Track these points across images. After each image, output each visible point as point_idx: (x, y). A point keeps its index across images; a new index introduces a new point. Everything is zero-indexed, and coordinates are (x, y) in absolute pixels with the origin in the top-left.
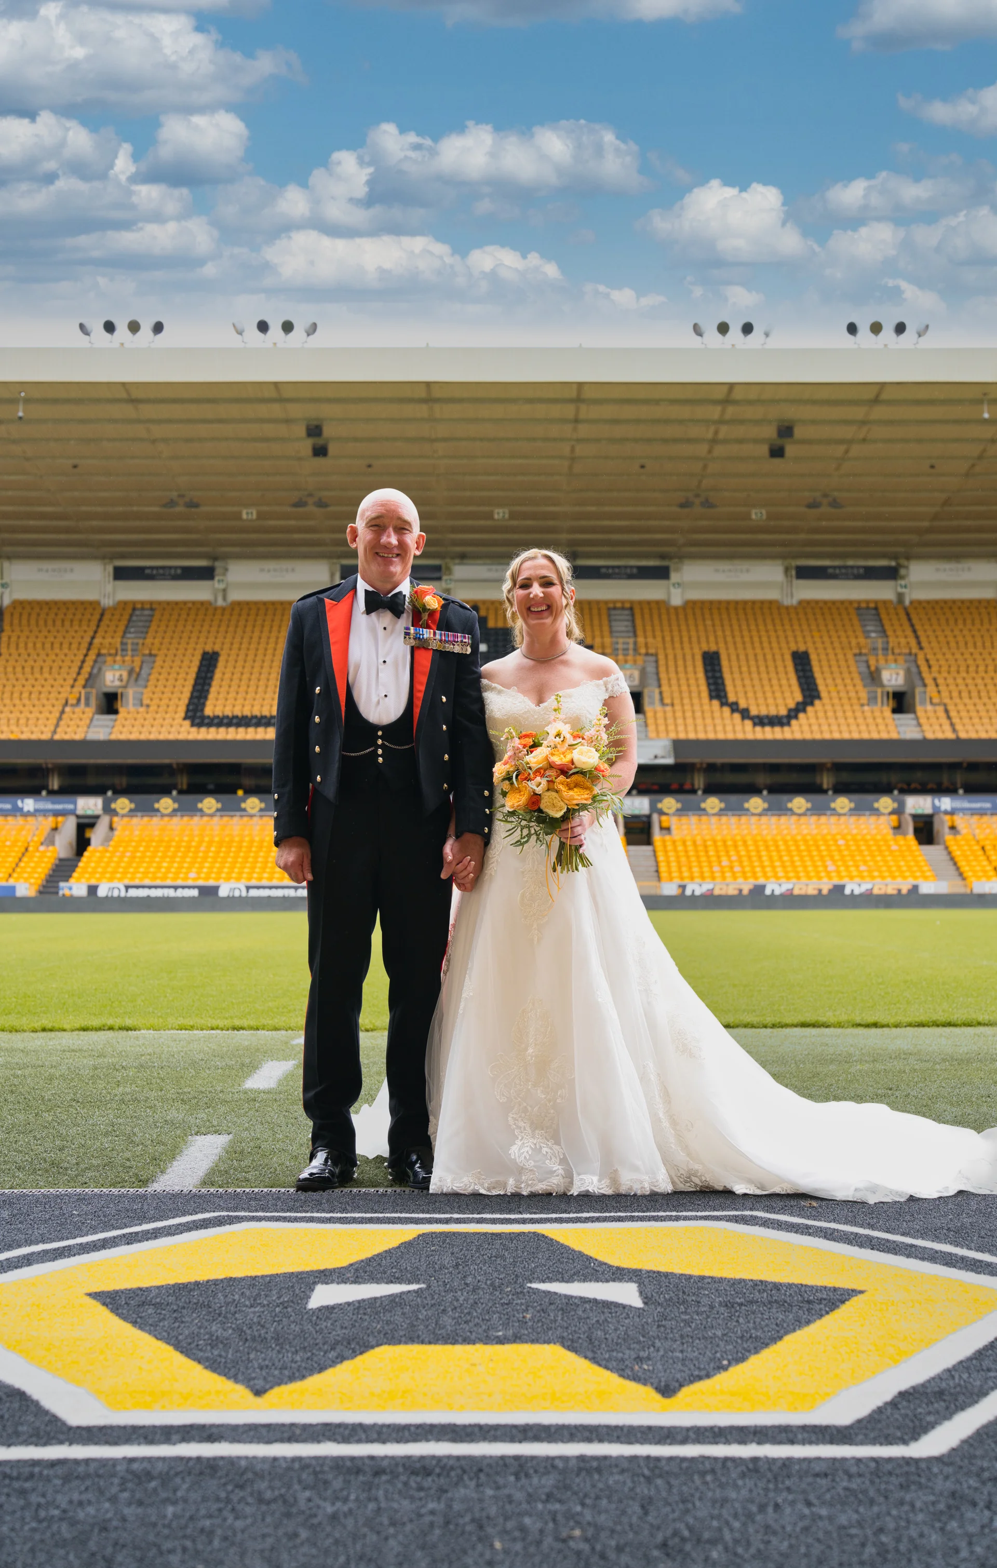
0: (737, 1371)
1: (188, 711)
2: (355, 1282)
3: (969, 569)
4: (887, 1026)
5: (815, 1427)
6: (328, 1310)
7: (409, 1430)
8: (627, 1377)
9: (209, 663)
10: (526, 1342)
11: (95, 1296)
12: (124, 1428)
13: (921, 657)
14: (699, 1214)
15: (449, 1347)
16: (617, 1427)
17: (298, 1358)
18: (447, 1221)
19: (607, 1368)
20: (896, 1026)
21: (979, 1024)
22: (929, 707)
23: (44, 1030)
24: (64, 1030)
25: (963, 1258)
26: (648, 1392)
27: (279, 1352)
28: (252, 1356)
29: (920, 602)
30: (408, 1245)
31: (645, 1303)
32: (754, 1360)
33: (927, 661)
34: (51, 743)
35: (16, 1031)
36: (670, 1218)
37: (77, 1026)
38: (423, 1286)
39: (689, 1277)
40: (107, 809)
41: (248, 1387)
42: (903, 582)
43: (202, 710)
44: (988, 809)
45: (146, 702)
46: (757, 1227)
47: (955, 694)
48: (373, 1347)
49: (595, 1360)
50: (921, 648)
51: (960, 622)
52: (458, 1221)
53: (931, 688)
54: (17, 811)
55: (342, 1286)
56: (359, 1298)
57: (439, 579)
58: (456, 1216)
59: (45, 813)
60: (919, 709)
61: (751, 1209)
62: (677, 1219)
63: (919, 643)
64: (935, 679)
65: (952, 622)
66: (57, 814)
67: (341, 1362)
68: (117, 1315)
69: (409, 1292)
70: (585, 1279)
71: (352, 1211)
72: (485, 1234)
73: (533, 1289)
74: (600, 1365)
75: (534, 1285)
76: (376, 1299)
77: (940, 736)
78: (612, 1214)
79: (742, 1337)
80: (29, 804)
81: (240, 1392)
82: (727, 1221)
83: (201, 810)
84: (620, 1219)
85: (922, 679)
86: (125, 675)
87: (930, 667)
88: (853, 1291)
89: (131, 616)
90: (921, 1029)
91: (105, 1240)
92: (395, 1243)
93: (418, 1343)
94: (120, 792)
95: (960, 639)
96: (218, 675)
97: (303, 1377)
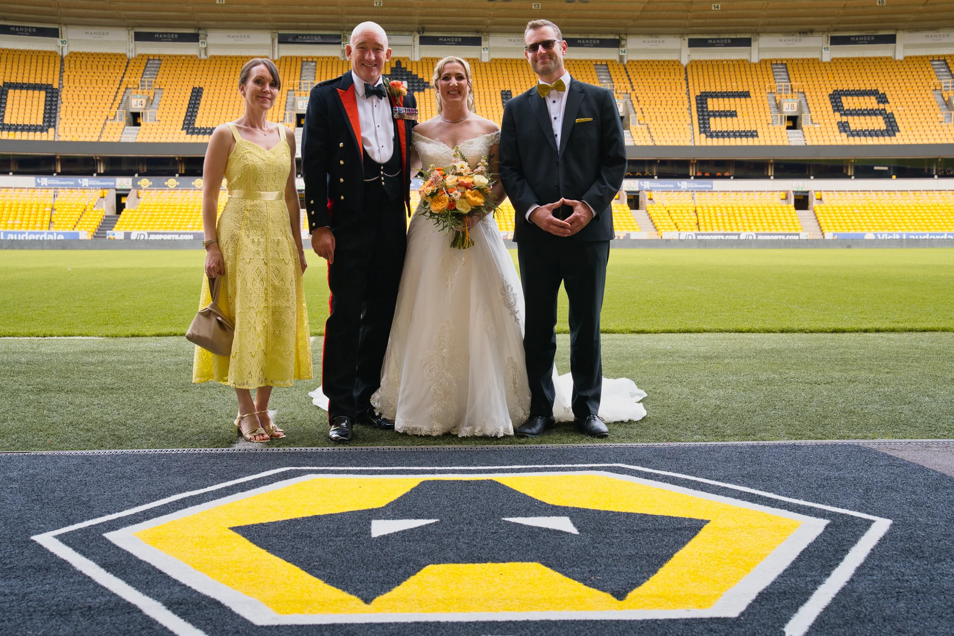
0: (654, 579)
1: (184, 124)
2: (394, 518)
3: (663, 41)
4: (650, 332)
5: (718, 619)
6: (385, 539)
7: (470, 626)
8: (590, 586)
9: (197, 94)
10: (517, 561)
11: (236, 529)
12: (291, 627)
13: (633, 95)
14: (586, 465)
15: (471, 565)
16: (597, 621)
17: (380, 575)
18: (433, 472)
19: (575, 579)
20: (655, 333)
21: (705, 331)
22: (638, 126)
23: (133, 336)
24: (146, 336)
25: (759, 496)
26: (607, 597)
27: (367, 570)
28: (351, 573)
29: (633, 62)
30: (416, 490)
31: (579, 531)
32: (661, 571)
33: (637, 97)
34: (98, 143)
35: (116, 337)
36: (569, 469)
37: (154, 333)
38: (437, 520)
39: (599, 512)
40: (135, 185)
41: (359, 596)
42: (623, 49)
43: (193, 124)
44: (672, 188)
45: (157, 119)
46: (625, 476)
47: (653, 118)
48: (424, 566)
49: (566, 575)
50: (634, 90)
51: (657, 74)
52: (440, 472)
53: (639, 114)
54: (77, 187)
55: (387, 521)
56: (402, 529)
57: (340, 43)
58: (437, 468)
59: (95, 187)
60: (631, 126)
61: (616, 462)
62: (574, 469)
63: (632, 87)
64: (641, 109)
65: (652, 74)
66: (103, 188)
67: (409, 577)
68: (255, 543)
69: (431, 524)
70: (536, 514)
71: (372, 466)
72: (461, 481)
73: (507, 521)
74: (570, 577)
75: (506, 519)
76: (412, 529)
77: (644, 144)
78: (533, 466)
79: (648, 555)
80: (85, 181)
81: (354, 601)
82: (606, 471)
83: (194, 186)
84: (539, 470)
85: (634, 109)
86: (144, 102)
87: (638, 101)
88: (702, 520)
89: (147, 64)
90: (671, 335)
91: (227, 488)
92: (408, 489)
93: (451, 562)
94: (142, 175)
95: (656, 84)
96: (202, 102)
97: (390, 590)
